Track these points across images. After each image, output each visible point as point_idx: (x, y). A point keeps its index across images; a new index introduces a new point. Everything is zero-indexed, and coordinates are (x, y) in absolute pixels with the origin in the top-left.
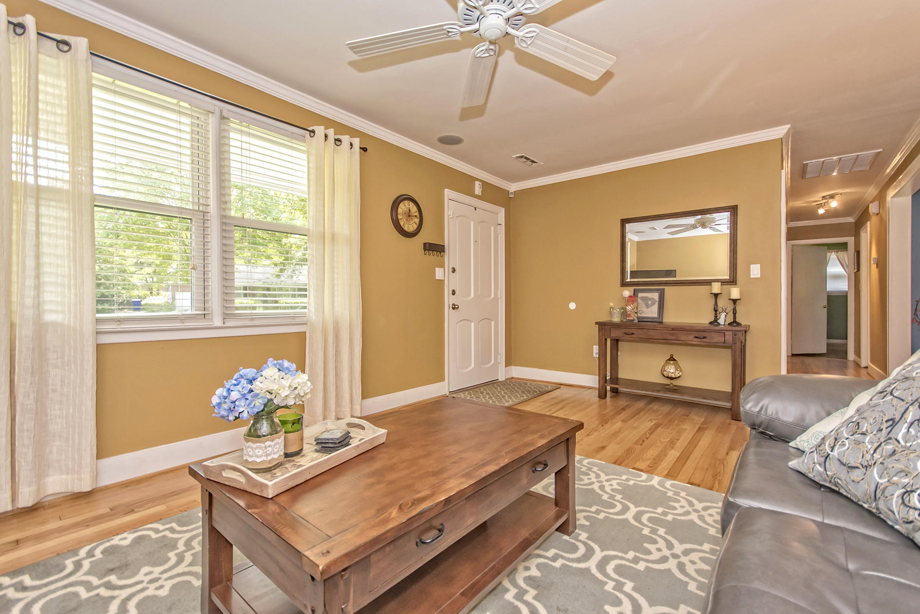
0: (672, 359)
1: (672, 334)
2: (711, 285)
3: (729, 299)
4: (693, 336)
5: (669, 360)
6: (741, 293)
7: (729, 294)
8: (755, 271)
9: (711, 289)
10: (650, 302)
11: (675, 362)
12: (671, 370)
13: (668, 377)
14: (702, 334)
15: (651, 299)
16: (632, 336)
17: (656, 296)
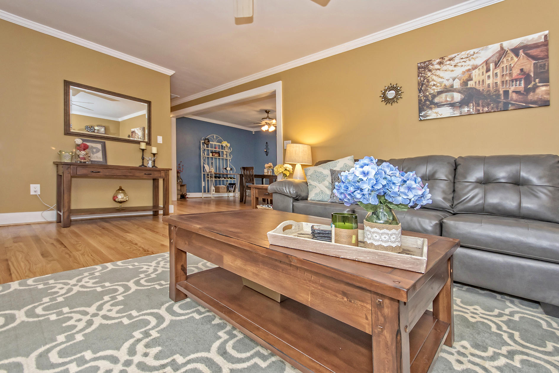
0: (121, 189)
1: (130, 173)
2: (140, 144)
3: (151, 153)
4: (143, 173)
5: (119, 190)
6: (157, 151)
7: (151, 150)
8: (160, 140)
9: (140, 146)
10: (95, 150)
11: (123, 191)
12: (120, 197)
13: (118, 202)
14: (150, 172)
15: (95, 148)
16: (99, 174)
17: (99, 146)
